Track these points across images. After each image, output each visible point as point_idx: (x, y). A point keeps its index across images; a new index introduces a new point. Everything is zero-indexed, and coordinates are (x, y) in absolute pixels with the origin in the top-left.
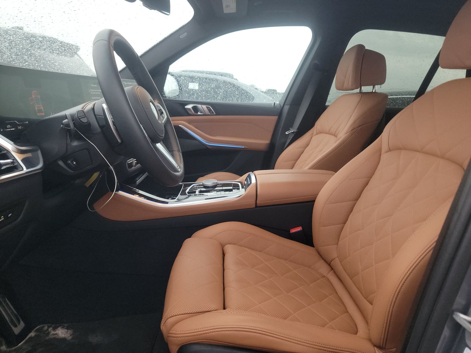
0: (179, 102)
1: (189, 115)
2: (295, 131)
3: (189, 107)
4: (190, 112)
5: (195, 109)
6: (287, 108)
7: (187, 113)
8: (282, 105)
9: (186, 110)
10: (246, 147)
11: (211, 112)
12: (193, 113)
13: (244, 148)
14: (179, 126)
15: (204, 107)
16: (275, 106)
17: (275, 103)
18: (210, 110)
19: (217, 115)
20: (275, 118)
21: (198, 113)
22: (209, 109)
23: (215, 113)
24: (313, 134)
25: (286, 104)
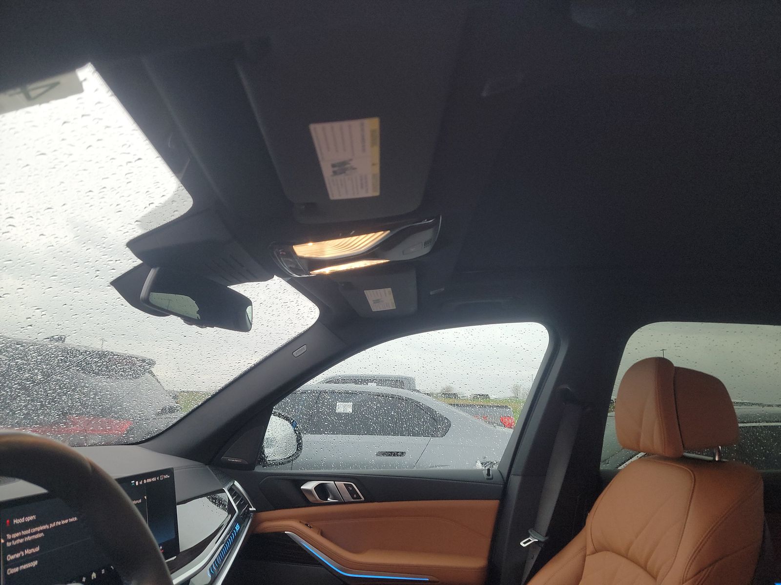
0: (289, 477)
1: (309, 504)
2: (542, 539)
3: (310, 486)
4: (310, 498)
5: (322, 490)
6: (516, 482)
7: (304, 500)
8: (505, 473)
9: (303, 493)
10: (434, 579)
11: (355, 496)
12: (317, 500)
13: (429, 581)
14: (285, 532)
15: (341, 484)
16: (491, 477)
17: (489, 470)
18: (352, 492)
19: (366, 501)
20: (494, 504)
21: (327, 500)
22: (351, 489)
23: (363, 499)
24: (585, 548)
25: (512, 472)
